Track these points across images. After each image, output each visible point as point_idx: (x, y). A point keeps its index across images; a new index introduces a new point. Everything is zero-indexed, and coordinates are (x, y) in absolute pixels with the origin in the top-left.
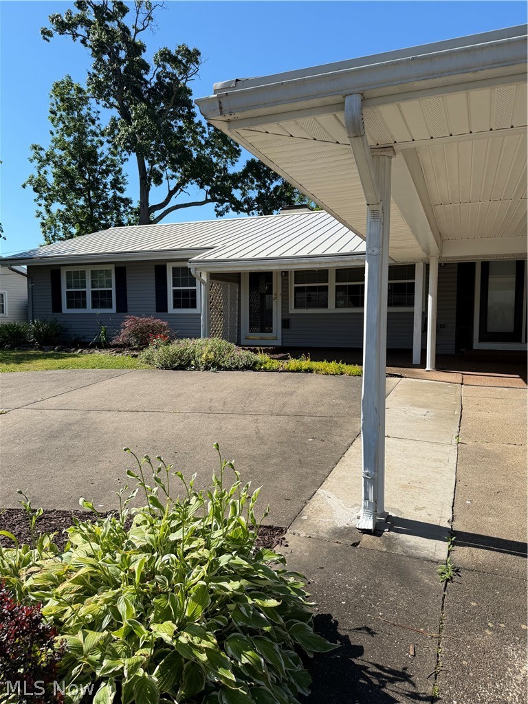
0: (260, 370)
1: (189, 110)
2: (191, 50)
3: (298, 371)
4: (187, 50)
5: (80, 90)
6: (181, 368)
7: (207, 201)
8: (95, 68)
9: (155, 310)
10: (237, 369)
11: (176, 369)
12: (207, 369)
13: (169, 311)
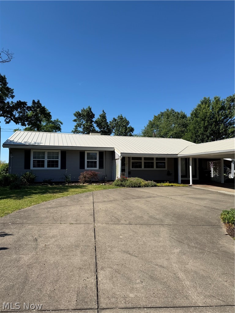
9: (79, 168)
13: (85, 169)
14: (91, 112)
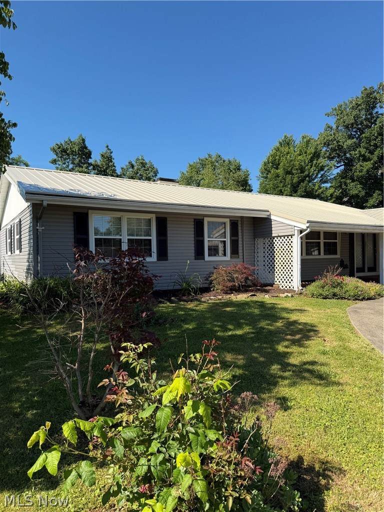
9: (194, 258)
13: (206, 260)
14: (86, 146)
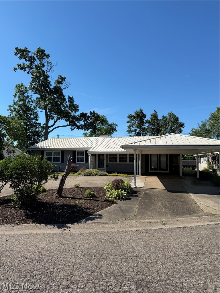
0: (106, 176)
1: (64, 97)
2: (63, 77)
3: (115, 176)
4: (62, 77)
5: (26, 88)
6: (89, 175)
7: (68, 125)
8: (32, 81)
10: (102, 175)
11: (88, 176)
12: (95, 175)
13: (76, 163)
14: (142, 113)
